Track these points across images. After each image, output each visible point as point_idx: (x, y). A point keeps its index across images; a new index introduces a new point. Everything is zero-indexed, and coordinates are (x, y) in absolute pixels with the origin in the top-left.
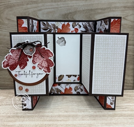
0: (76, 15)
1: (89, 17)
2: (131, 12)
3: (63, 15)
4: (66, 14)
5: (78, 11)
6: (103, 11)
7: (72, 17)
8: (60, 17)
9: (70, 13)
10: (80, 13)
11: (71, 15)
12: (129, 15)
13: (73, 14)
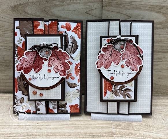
0: (27, 7)
1: (44, 10)
2: (96, 5)
3: (12, 7)
4: (15, 6)
5: (30, 3)
6: (61, 3)
7: (24, 10)
8: (9, 9)
9: (21, 4)
10: (33, 5)
11: (22, 7)
12: (94, 8)
13: (24, 5)
